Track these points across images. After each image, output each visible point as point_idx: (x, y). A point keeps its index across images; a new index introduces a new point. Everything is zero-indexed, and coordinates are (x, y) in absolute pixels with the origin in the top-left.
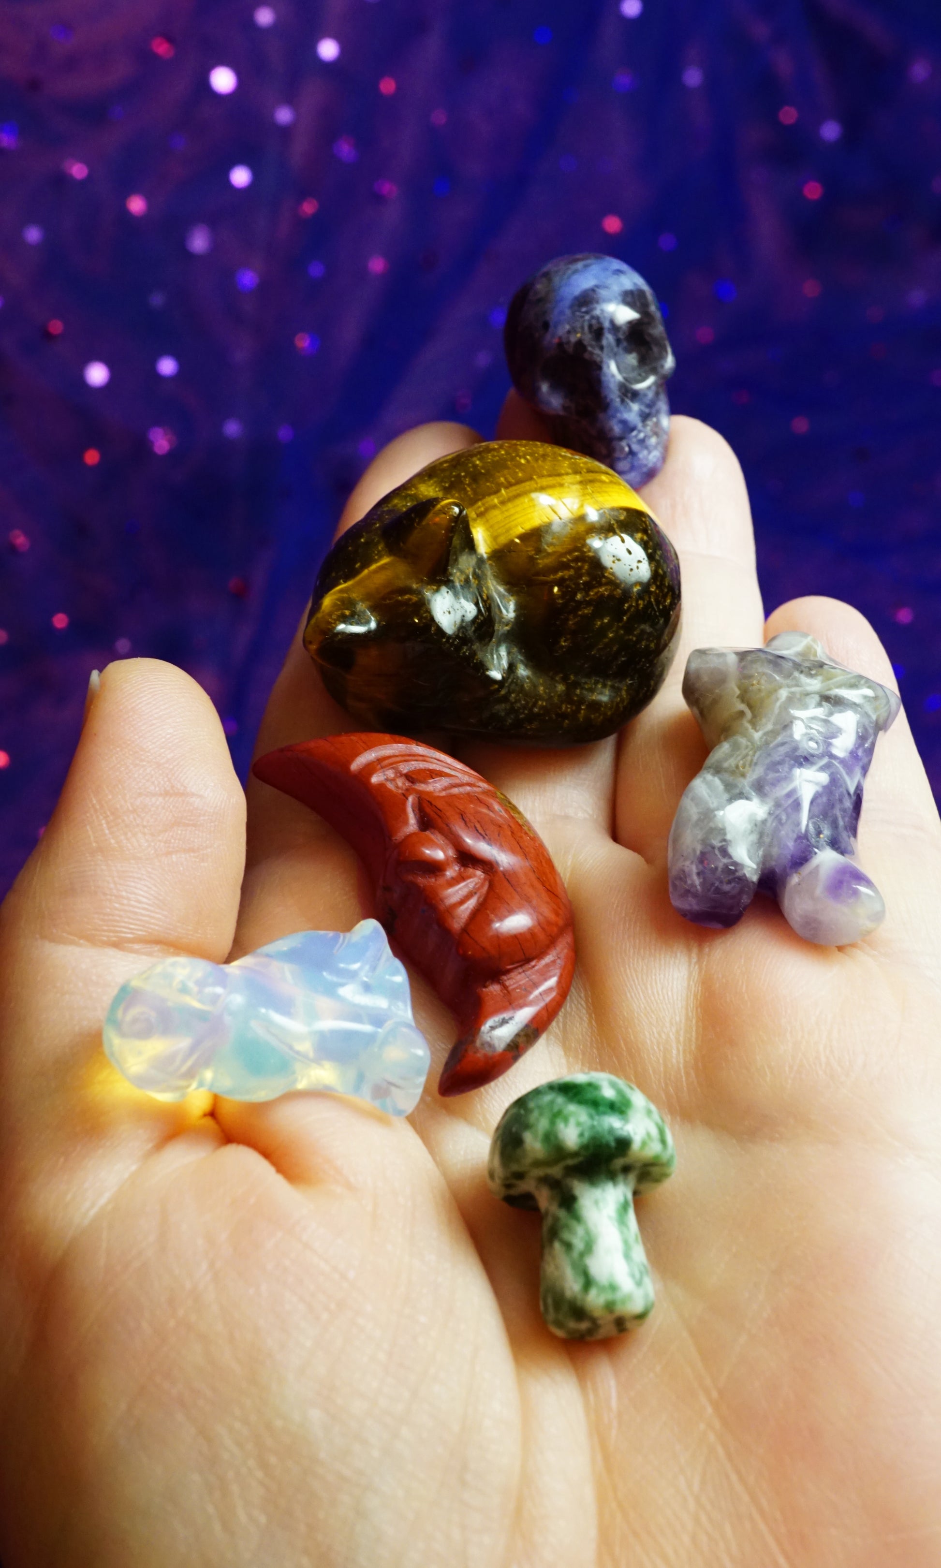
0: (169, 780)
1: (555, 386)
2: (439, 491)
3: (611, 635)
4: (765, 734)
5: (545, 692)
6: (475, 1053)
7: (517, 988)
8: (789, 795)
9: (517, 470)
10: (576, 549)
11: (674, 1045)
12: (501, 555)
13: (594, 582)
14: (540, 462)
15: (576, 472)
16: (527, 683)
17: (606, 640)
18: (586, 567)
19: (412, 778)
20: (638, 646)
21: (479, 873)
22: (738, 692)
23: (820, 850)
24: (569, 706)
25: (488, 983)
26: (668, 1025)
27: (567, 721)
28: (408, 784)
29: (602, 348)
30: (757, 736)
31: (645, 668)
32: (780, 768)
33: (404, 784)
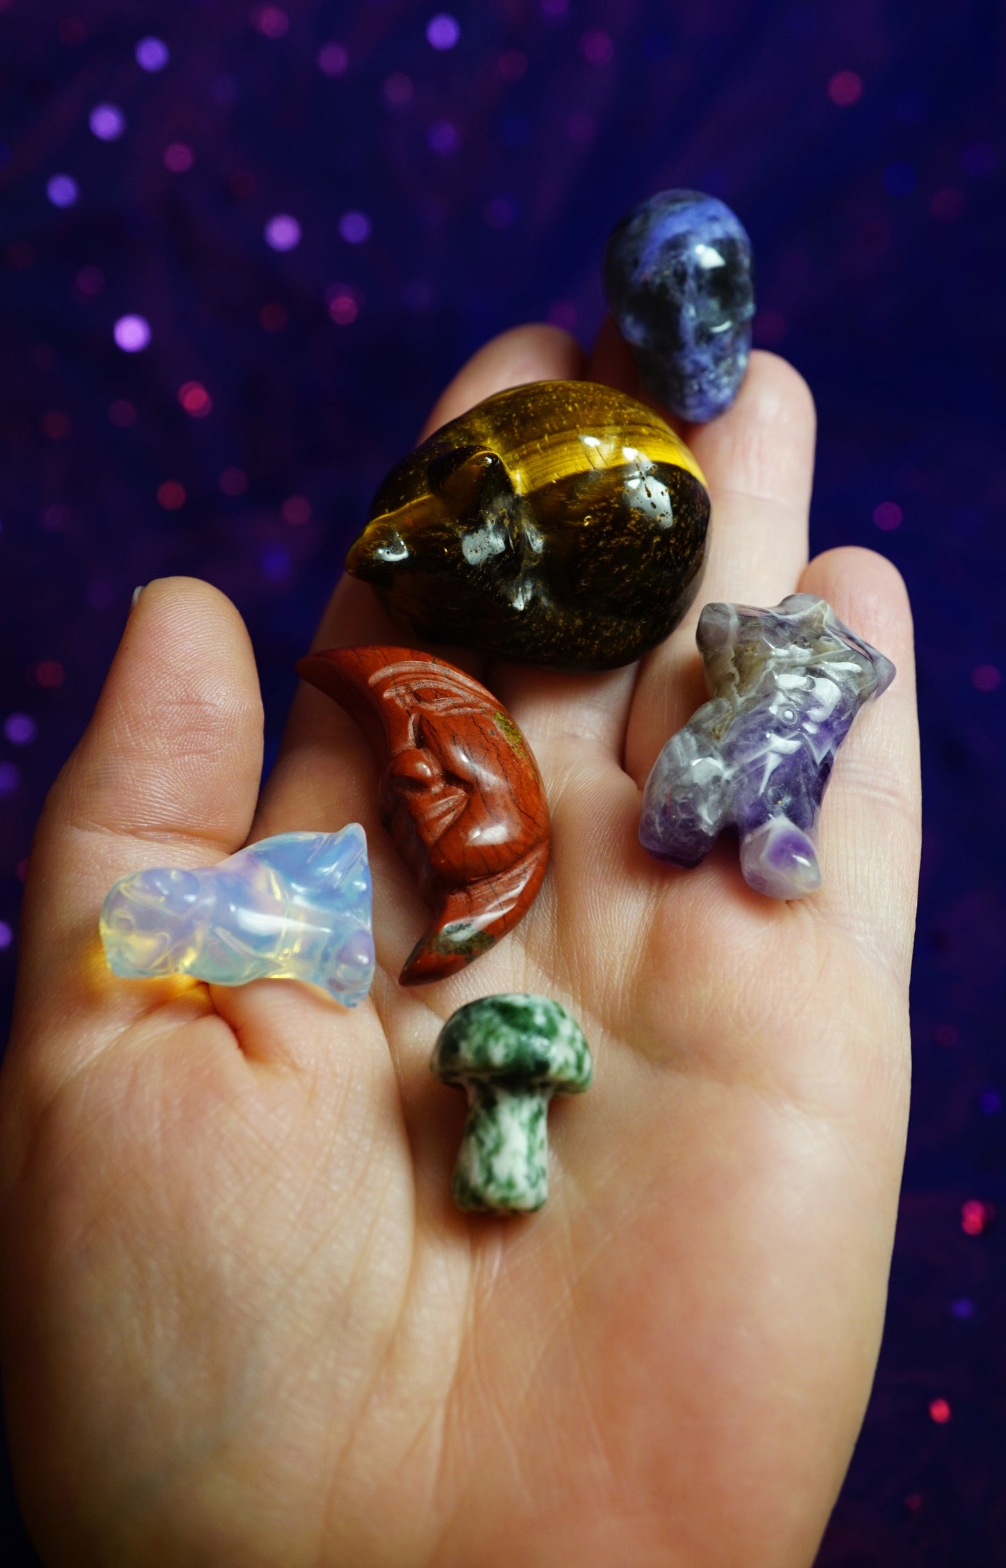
0: (185, 690)
1: (638, 320)
2: (491, 429)
3: (627, 581)
4: (747, 700)
5: (564, 625)
6: (430, 954)
7: (479, 898)
8: (753, 763)
9: (563, 418)
10: (604, 500)
11: (619, 967)
12: (535, 497)
13: (616, 532)
14: (586, 411)
15: (618, 423)
16: (549, 615)
17: (623, 585)
18: (611, 518)
19: (420, 697)
20: (654, 592)
21: (461, 792)
22: (733, 655)
23: (774, 816)
24: (584, 640)
25: (454, 891)
26: (617, 949)
27: (580, 653)
28: (415, 701)
29: (683, 292)
30: (740, 700)
31: (660, 611)
32: (750, 736)
33: (411, 700)
